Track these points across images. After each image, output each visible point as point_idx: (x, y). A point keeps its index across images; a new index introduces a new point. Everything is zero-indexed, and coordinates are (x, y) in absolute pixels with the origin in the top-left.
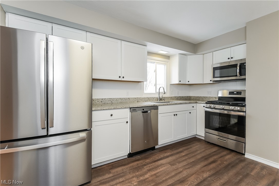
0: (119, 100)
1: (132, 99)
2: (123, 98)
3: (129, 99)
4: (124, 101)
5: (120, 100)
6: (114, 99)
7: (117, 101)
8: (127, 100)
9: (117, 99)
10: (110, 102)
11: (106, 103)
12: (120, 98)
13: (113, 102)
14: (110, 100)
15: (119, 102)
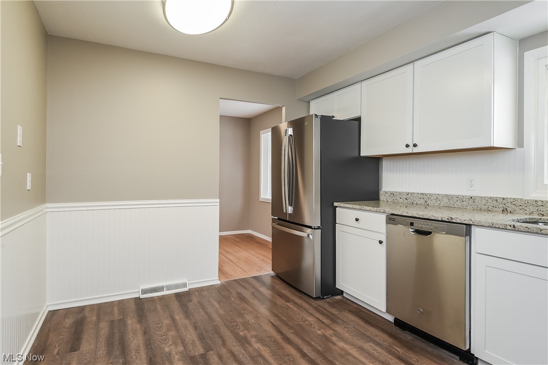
0: (443, 200)
1: (484, 202)
2: (452, 196)
3: (471, 201)
4: (457, 203)
5: (446, 200)
6: (430, 194)
7: (438, 200)
8: (464, 203)
9: (438, 197)
10: (422, 201)
11: (415, 202)
12: (446, 195)
13: (429, 202)
14: (422, 197)
15: (443, 204)
